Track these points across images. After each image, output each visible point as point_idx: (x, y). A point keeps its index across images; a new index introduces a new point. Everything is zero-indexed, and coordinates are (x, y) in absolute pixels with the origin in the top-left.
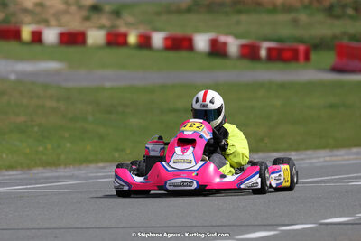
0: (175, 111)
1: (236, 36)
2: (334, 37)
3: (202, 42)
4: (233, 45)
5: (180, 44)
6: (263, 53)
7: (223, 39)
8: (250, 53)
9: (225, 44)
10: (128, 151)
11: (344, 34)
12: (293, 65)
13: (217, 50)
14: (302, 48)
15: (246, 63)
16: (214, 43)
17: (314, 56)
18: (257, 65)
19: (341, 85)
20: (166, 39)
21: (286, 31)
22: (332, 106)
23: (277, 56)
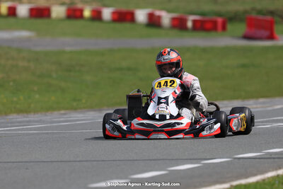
0: (120, 69)
1: (169, 11)
2: (246, 12)
3: (141, 16)
4: (166, 18)
5: (124, 17)
6: (190, 24)
7: (158, 13)
8: (179, 24)
9: (159, 17)
10: (84, 101)
11: (253, 9)
12: (213, 34)
13: (153, 22)
14: (220, 20)
15: (176, 32)
16: (151, 16)
17: (229, 27)
18: (185, 34)
19: (251, 49)
20: (114, 13)
21: (208, 7)
22: (244, 66)
23: (200, 26)
